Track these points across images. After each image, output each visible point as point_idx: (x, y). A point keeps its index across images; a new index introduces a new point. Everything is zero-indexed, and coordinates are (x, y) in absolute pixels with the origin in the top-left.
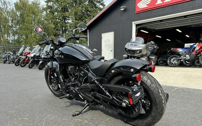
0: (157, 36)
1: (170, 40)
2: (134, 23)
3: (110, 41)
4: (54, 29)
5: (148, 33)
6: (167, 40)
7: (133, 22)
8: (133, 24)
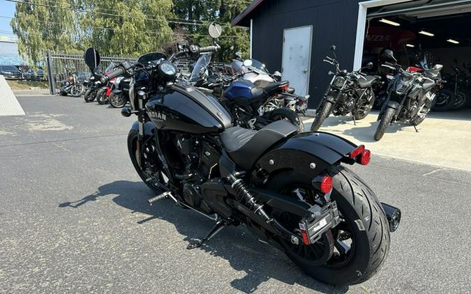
0: (423, 32)
1: (457, 43)
2: (363, 5)
3: (302, 47)
4: (172, 11)
5: (398, 25)
6: (451, 41)
7: (359, 3)
8: (361, 7)
